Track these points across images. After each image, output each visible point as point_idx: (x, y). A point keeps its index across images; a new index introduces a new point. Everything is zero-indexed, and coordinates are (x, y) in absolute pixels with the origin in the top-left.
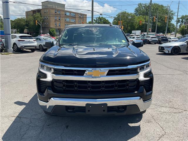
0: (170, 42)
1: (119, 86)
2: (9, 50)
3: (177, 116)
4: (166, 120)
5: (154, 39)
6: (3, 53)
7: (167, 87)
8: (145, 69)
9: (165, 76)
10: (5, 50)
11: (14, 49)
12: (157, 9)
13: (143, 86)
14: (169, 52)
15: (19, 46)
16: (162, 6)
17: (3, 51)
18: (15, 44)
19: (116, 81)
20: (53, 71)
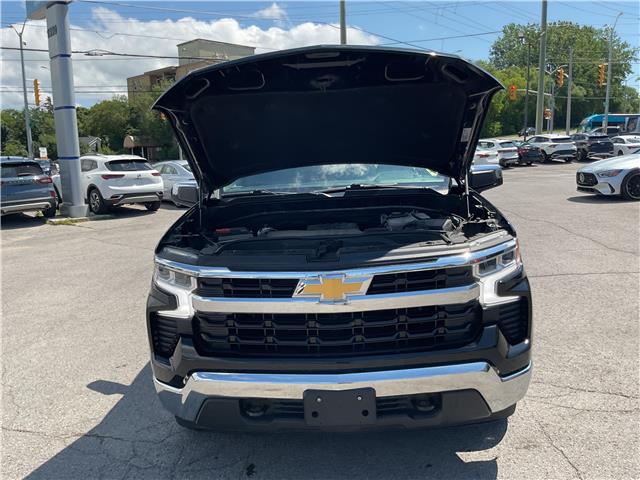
0: (620, 153)
1: (413, 328)
2: (74, 210)
3: (629, 425)
4: (588, 438)
5: (562, 146)
6: (57, 220)
7: (599, 320)
8: (498, 267)
9: (593, 278)
10: (62, 209)
11: (90, 206)
12: (572, 41)
13: (495, 326)
14: (613, 190)
15: (107, 196)
16: (589, 31)
17: (58, 213)
18: (92, 188)
19: (402, 311)
20: (194, 284)
